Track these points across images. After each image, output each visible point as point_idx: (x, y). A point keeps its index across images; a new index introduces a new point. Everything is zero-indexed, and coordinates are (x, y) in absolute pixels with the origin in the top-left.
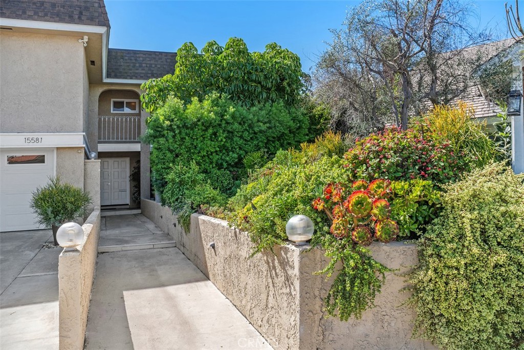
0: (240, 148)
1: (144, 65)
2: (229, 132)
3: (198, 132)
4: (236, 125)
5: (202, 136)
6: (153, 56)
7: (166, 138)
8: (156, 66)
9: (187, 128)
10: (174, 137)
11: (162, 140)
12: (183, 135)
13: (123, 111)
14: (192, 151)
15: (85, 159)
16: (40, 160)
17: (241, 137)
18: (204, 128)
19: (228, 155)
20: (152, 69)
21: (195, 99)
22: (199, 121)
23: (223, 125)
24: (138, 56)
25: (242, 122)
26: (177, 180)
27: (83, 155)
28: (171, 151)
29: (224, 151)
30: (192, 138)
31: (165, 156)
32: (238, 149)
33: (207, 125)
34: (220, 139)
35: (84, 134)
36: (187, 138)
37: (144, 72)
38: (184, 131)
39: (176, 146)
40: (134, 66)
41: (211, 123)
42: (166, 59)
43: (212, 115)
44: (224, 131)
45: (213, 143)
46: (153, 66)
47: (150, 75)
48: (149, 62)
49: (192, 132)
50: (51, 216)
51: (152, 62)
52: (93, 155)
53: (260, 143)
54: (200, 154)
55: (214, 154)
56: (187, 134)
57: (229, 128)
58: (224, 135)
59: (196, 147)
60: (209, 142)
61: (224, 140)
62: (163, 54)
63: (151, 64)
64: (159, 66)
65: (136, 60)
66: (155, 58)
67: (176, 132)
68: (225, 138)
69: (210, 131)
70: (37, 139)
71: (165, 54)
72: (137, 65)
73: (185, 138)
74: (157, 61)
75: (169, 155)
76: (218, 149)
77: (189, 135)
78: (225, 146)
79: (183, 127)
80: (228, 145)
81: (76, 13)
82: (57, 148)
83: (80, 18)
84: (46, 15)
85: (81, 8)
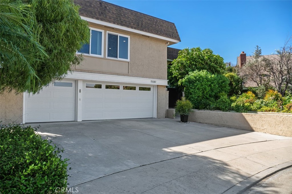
16: (149, 89)
35: (168, 80)
81: (171, 34)
82: (158, 85)
83: (172, 36)
84: (164, 34)
85: (172, 32)
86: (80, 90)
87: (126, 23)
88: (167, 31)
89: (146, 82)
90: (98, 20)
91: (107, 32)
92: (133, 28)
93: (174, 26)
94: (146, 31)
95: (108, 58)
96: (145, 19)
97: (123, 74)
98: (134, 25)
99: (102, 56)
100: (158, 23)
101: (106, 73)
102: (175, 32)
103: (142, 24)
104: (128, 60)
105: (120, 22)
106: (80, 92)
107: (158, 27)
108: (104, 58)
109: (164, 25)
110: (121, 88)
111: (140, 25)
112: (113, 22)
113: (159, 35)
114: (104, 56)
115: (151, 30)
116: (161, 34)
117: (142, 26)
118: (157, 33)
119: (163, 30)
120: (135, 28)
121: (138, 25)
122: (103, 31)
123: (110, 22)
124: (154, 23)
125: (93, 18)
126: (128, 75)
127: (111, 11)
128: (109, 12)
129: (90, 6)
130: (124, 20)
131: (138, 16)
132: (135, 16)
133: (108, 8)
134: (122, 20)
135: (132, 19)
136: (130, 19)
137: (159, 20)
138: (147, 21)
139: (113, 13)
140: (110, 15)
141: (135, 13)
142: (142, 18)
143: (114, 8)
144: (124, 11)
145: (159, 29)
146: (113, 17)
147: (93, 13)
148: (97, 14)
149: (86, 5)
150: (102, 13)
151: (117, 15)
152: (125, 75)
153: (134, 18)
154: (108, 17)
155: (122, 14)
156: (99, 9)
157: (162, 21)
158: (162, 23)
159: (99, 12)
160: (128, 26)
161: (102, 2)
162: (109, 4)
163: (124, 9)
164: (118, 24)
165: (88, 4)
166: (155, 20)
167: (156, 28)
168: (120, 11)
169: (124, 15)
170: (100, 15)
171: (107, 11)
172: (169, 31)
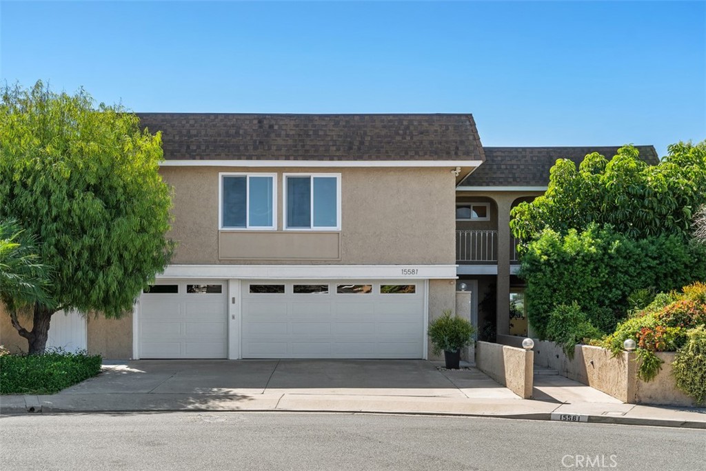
0: (625, 285)
1: (503, 167)
2: (611, 267)
3: (578, 268)
4: (621, 260)
5: (582, 272)
6: (515, 153)
7: (544, 273)
8: (518, 167)
9: (566, 263)
10: (552, 272)
11: (539, 275)
12: (562, 270)
13: (470, 218)
14: (571, 286)
15: (456, 290)
16: (411, 289)
17: (626, 273)
18: (584, 263)
19: (611, 291)
20: (514, 171)
21: (573, 231)
22: (578, 254)
23: (606, 260)
24: (495, 154)
25: (628, 257)
28: (549, 287)
29: (606, 287)
30: (571, 273)
31: (543, 291)
32: (622, 286)
33: (588, 259)
34: (601, 275)
35: (457, 266)
36: (566, 273)
37: (503, 176)
38: (562, 266)
39: (554, 281)
40: (491, 169)
41: (592, 257)
42: (532, 157)
43: (593, 249)
44: (606, 266)
45: (594, 278)
46: (515, 167)
47: (511, 180)
48: (509, 163)
49: (571, 267)
51: (514, 162)
52: (463, 287)
53: (648, 280)
54: (580, 290)
55: (595, 290)
56: (565, 269)
57: (612, 263)
58: (607, 271)
59: (575, 283)
60: (590, 277)
61: (607, 276)
62: (528, 150)
63: (513, 165)
64: (522, 167)
65: (493, 161)
66: (517, 157)
67: (555, 267)
68: (607, 274)
69: (591, 266)
70: (413, 271)
71: (530, 150)
72: (495, 167)
73: (564, 274)
74: (520, 160)
75: (546, 290)
76: (600, 285)
77: (568, 269)
78: (608, 282)
79: (562, 261)
80: (611, 281)
81: (453, 148)
82: (430, 280)
83: (456, 154)
84: (425, 154)
85: (456, 143)
86: (234, 299)
87: (316, 151)
88: (440, 143)
89: (394, 273)
90: (252, 159)
91: (285, 175)
92: (335, 158)
93: (468, 123)
94: (370, 158)
95: (288, 230)
96: (374, 127)
97: (325, 261)
98: (338, 150)
99: (274, 227)
100: (412, 128)
101: (284, 262)
102: (471, 138)
103: (362, 143)
104: (338, 228)
105: (300, 153)
106: (234, 302)
107: (412, 138)
108: (280, 231)
110: (333, 289)
111: (356, 147)
112: (284, 157)
113: (412, 158)
114: (278, 227)
115: (387, 152)
116: (417, 157)
117: (359, 149)
118: (404, 156)
119: (425, 143)
120: (340, 159)
121: (350, 148)
122: (274, 176)
123: (277, 158)
124: (401, 132)
125: (239, 158)
127: (283, 133)
128: (279, 135)
129: (237, 133)
130: (313, 146)
131: (352, 126)
132: (344, 127)
133: (276, 127)
134: (307, 148)
135: (334, 136)
136: (329, 139)
137: (418, 118)
138: (377, 131)
139: (287, 136)
140: (280, 141)
141: (347, 119)
142: (365, 126)
143: (293, 123)
144: (316, 123)
145: (414, 143)
146: (286, 146)
147: (242, 148)
148: (250, 148)
149: (228, 135)
150: (261, 143)
151: (297, 138)
152: (330, 263)
153: (342, 133)
154: (274, 148)
155: (311, 133)
156: (254, 135)
157: (430, 118)
158: (425, 124)
159: (255, 141)
160: (321, 158)
161: (265, 118)
162: (280, 117)
163: (317, 118)
164: (296, 159)
165: (233, 131)
166: (405, 123)
167: (404, 143)
168: (306, 126)
169: (316, 132)
170: (255, 148)
171: (273, 135)
172: (447, 142)
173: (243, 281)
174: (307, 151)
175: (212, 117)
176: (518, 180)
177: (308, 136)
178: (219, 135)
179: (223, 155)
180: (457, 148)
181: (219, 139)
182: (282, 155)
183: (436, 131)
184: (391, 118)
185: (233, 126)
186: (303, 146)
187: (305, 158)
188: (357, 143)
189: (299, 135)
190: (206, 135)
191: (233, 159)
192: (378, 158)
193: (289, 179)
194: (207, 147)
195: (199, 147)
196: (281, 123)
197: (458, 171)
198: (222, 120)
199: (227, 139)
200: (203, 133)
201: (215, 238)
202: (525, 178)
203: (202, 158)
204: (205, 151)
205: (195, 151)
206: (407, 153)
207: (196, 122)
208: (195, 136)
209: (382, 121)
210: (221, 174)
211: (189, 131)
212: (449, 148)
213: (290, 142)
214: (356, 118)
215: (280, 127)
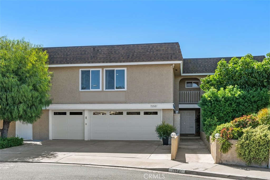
0: (243, 110)
1: (201, 66)
2: (238, 103)
3: (222, 103)
4: (241, 100)
5: (224, 105)
6: (207, 60)
7: (208, 106)
10: (211, 105)
11: (206, 107)
12: (215, 104)
13: (192, 87)
14: (219, 112)
15: (174, 113)
16: (156, 113)
17: (243, 105)
18: (225, 101)
19: (237, 113)
20: (206, 67)
21: (222, 89)
23: (234, 100)
24: (198, 61)
25: (244, 98)
26: (208, 124)
27: (173, 112)
28: (210, 112)
29: (235, 112)
30: (220, 106)
31: (207, 113)
34: (233, 106)
35: (173, 104)
36: (217, 106)
37: (201, 69)
38: (216, 102)
39: (212, 109)
40: (196, 67)
41: (229, 99)
42: (213, 62)
44: (235, 102)
45: (230, 108)
46: (206, 66)
47: (204, 71)
48: (204, 64)
49: (219, 103)
50: (162, 135)
51: (206, 64)
52: (177, 112)
54: (223, 113)
55: (230, 113)
56: (217, 104)
57: (238, 101)
58: (235, 105)
59: (221, 110)
60: (228, 108)
61: (235, 107)
62: (212, 59)
63: (206, 65)
64: (209, 66)
65: (197, 63)
66: (207, 62)
67: (213, 103)
68: (235, 106)
69: (228, 103)
70: (155, 106)
71: (213, 59)
72: (198, 66)
74: (209, 63)
76: (232, 111)
77: (218, 104)
78: (236, 109)
79: (216, 100)
80: (237, 109)
81: (170, 56)
82: (163, 109)
83: (171, 58)
84: (158, 59)
85: (171, 54)
87: (115, 59)
88: (165, 54)
89: (148, 107)
90: (90, 63)
91: (105, 69)
92: (122, 62)
93: (177, 46)
94: (136, 61)
95: (106, 90)
96: (138, 49)
97: (120, 102)
98: (123, 58)
100: (153, 49)
101: (104, 103)
102: (178, 52)
103: (133, 55)
104: (126, 89)
105: (109, 60)
106: (86, 118)
107: (153, 53)
108: (103, 91)
109: (163, 48)
110: (125, 113)
111: (131, 57)
112: (102, 62)
113: (153, 61)
114: (102, 89)
115: (143, 59)
116: (155, 60)
117: (132, 58)
118: (149, 60)
119: (159, 55)
120: (124, 62)
121: (128, 58)
122: (101, 70)
123: (99, 62)
124: (149, 51)
125: (85, 63)
126: (125, 103)
127: (102, 53)
128: (101, 54)
129: (85, 53)
130: (113, 57)
131: (129, 49)
132: (126, 49)
133: (100, 51)
134: (111, 58)
135: (122, 53)
136: (120, 54)
137: (156, 45)
138: (139, 50)
139: (104, 54)
140: (101, 56)
141: (128, 46)
142: (135, 49)
143: (106, 49)
144: (115, 48)
145: (154, 55)
146: (103, 58)
147: (86, 59)
148: (90, 59)
149: (81, 54)
150: (94, 57)
151: (108, 54)
152: (122, 103)
153: (125, 52)
154: (99, 58)
155: (113, 52)
156: (91, 54)
157: (161, 45)
158: (159, 47)
159: (91, 56)
160: (116, 62)
161: (96, 47)
162: (102, 47)
163: (116, 46)
164: (107, 62)
165: (83, 53)
166: (151, 47)
167: (150, 55)
168: (111, 49)
169: (115, 52)
170: (91, 59)
171: (98, 54)
172: (167, 54)
173: (90, 110)
174: (111, 59)
175: (76, 48)
176: (207, 71)
177: (112, 53)
178: (78, 54)
179: (79, 62)
180: (172, 56)
181: (78, 56)
182: (101, 61)
183: (163, 50)
184: (145, 45)
185: (84, 51)
186: (110, 57)
187: (110, 62)
188: (131, 56)
189: (109, 53)
190: (73, 55)
191: (83, 63)
192: (139, 61)
193: (106, 71)
194: (73, 59)
195: (70, 59)
196: (102, 49)
197: (174, 65)
198: (79, 49)
199: (81, 56)
200: (72, 54)
201: (78, 94)
202: (211, 70)
203: (71, 63)
204: (72, 61)
205: (69, 61)
206: (151, 59)
207: (70, 50)
208: (69, 55)
209: (142, 47)
210: (80, 70)
211: (67, 53)
212: (168, 56)
213: (105, 56)
214: (131, 46)
215: (101, 51)
